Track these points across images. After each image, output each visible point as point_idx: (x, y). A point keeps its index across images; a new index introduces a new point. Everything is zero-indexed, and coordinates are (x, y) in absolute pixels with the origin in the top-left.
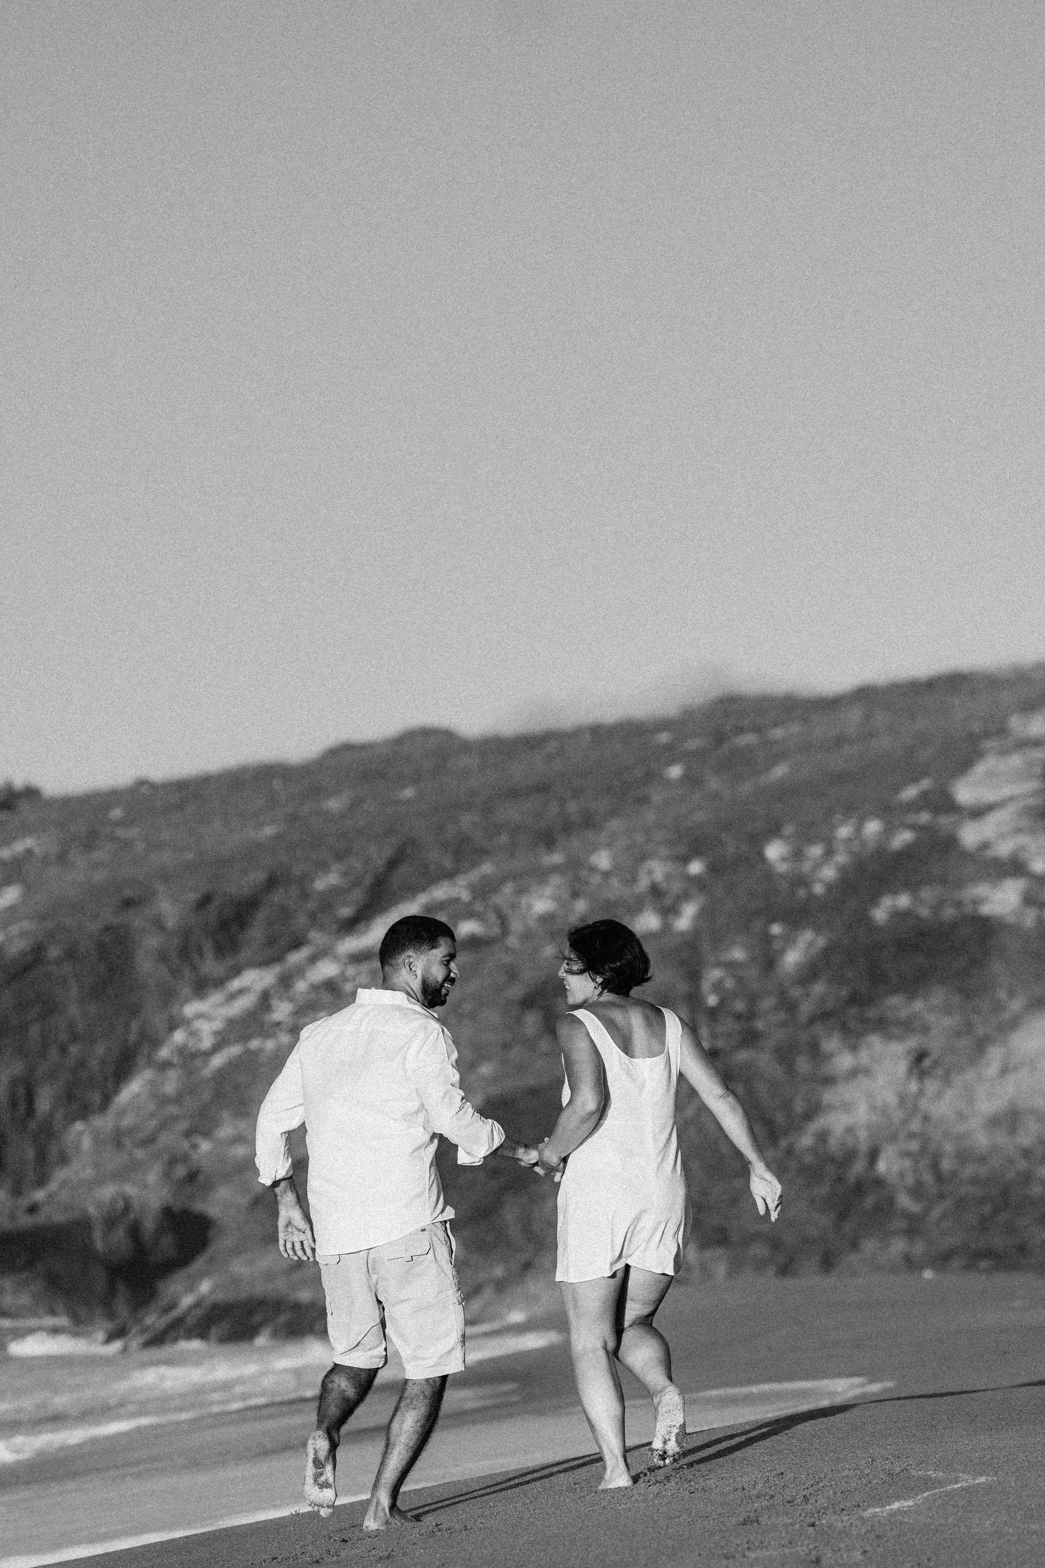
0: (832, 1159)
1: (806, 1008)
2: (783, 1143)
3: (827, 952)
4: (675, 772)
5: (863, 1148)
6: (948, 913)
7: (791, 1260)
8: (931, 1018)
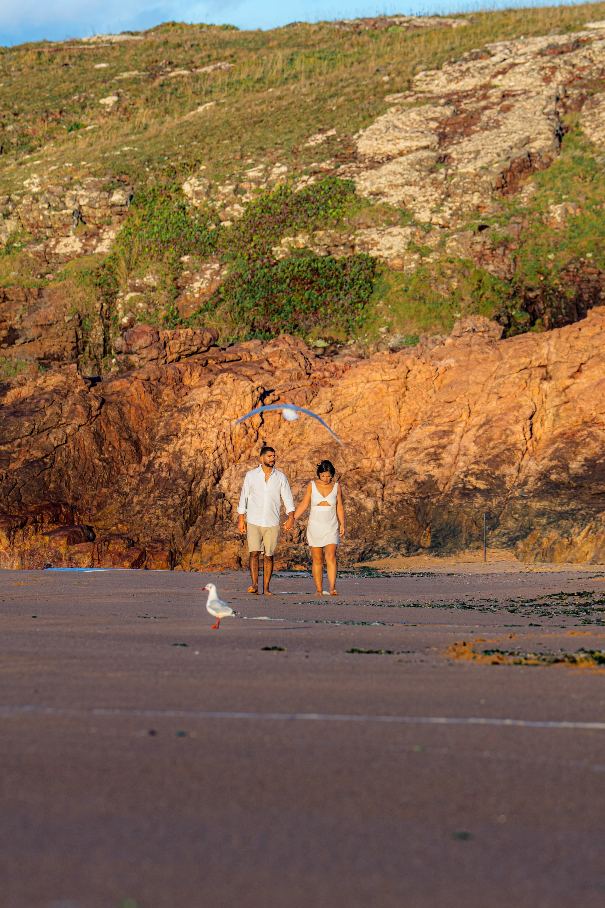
0: (184, 475)
1: (175, 347)
2: (145, 460)
3: (229, 282)
4: (110, 100)
5: (210, 466)
6: (340, 254)
7: (143, 554)
8: (277, 361)
